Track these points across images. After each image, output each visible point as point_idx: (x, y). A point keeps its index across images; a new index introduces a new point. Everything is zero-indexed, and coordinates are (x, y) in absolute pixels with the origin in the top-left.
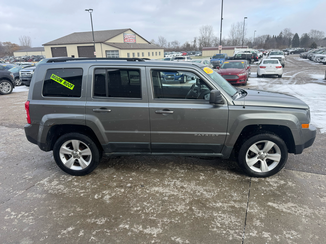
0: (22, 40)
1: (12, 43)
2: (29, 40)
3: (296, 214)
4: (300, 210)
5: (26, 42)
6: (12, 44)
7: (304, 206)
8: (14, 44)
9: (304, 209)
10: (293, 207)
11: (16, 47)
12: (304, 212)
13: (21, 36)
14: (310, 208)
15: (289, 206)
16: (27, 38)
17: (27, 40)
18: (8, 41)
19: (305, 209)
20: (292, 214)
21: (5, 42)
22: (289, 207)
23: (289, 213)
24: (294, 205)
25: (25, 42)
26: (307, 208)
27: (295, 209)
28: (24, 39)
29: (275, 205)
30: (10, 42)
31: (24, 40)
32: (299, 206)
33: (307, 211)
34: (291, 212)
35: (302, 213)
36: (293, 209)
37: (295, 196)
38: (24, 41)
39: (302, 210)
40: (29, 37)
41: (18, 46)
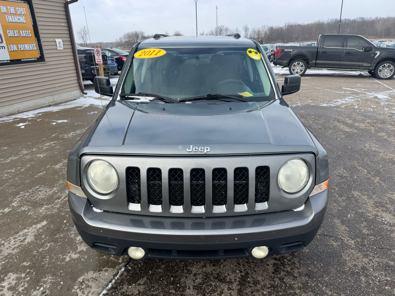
3: (12, 238)
4: (15, 243)
7: (18, 250)
9: (13, 247)
10: (25, 239)
12: (9, 245)
14: (10, 254)
15: (28, 237)
19: (12, 249)
20: (14, 234)
22: (27, 235)
23: (18, 233)
24: (26, 241)
26: (12, 251)
27: (20, 240)
29: (39, 226)
32: (21, 245)
33: (7, 249)
34: (18, 235)
35: (9, 243)
36: (22, 238)
37: (41, 249)
39: (13, 245)
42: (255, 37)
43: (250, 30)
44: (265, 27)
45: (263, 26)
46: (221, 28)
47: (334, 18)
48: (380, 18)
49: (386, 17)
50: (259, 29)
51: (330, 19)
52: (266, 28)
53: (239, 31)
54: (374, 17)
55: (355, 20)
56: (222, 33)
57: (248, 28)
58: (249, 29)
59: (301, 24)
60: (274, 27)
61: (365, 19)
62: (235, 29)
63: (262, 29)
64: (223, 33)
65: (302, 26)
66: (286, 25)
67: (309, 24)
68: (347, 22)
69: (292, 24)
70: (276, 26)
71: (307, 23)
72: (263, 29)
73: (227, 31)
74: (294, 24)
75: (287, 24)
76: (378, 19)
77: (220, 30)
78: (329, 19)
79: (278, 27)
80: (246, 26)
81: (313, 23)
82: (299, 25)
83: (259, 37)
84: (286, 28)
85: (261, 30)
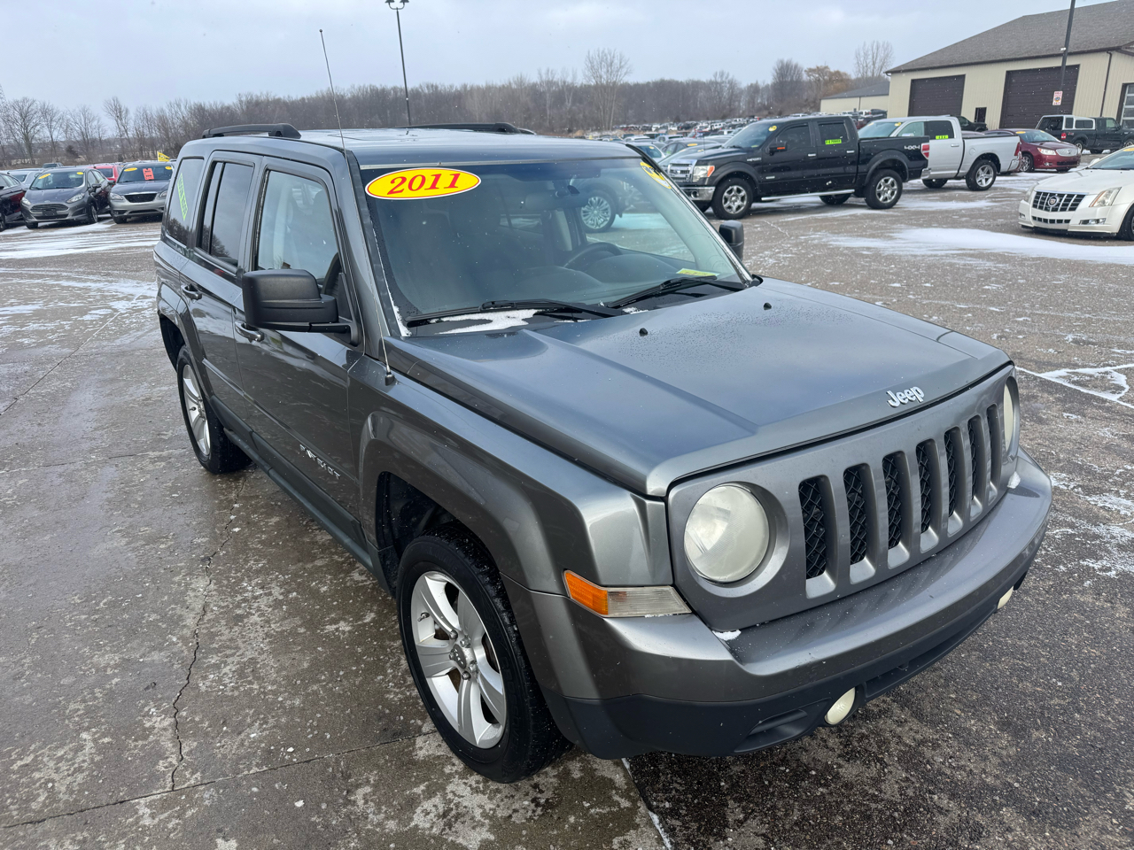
0: (862, 59)
1: (832, 69)
2: (887, 55)
5: (874, 64)
6: (830, 72)
8: (837, 73)
11: (842, 80)
13: (865, 45)
16: (880, 49)
17: (882, 54)
18: (821, 64)
21: (814, 67)
25: (871, 63)
28: (870, 53)
30: (826, 67)
31: (870, 57)
38: (870, 60)
40: (888, 46)
41: (848, 80)
42: (154, 135)
43: (132, 115)
44: (179, 106)
45: (173, 101)
46: (26, 108)
47: (367, 85)
48: (472, 88)
49: (484, 85)
50: (162, 110)
51: (356, 87)
52: (183, 108)
53: (93, 119)
54: (458, 85)
55: (417, 91)
56: (32, 124)
57: (123, 108)
58: (127, 111)
59: (282, 97)
60: (207, 107)
61: (439, 89)
62: (77, 110)
63: (170, 110)
64: (36, 125)
65: (285, 103)
66: (241, 102)
67: (303, 99)
68: (399, 94)
69: (257, 97)
70: (212, 102)
71: (299, 97)
72: (176, 112)
73: (49, 117)
74: (263, 98)
75: (244, 99)
76: (468, 88)
77: (21, 115)
78: (353, 87)
79: (219, 107)
80: (116, 100)
81: (314, 95)
82: (277, 102)
83: (167, 135)
84: (244, 107)
85: (168, 114)
